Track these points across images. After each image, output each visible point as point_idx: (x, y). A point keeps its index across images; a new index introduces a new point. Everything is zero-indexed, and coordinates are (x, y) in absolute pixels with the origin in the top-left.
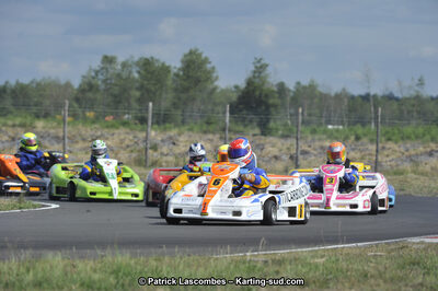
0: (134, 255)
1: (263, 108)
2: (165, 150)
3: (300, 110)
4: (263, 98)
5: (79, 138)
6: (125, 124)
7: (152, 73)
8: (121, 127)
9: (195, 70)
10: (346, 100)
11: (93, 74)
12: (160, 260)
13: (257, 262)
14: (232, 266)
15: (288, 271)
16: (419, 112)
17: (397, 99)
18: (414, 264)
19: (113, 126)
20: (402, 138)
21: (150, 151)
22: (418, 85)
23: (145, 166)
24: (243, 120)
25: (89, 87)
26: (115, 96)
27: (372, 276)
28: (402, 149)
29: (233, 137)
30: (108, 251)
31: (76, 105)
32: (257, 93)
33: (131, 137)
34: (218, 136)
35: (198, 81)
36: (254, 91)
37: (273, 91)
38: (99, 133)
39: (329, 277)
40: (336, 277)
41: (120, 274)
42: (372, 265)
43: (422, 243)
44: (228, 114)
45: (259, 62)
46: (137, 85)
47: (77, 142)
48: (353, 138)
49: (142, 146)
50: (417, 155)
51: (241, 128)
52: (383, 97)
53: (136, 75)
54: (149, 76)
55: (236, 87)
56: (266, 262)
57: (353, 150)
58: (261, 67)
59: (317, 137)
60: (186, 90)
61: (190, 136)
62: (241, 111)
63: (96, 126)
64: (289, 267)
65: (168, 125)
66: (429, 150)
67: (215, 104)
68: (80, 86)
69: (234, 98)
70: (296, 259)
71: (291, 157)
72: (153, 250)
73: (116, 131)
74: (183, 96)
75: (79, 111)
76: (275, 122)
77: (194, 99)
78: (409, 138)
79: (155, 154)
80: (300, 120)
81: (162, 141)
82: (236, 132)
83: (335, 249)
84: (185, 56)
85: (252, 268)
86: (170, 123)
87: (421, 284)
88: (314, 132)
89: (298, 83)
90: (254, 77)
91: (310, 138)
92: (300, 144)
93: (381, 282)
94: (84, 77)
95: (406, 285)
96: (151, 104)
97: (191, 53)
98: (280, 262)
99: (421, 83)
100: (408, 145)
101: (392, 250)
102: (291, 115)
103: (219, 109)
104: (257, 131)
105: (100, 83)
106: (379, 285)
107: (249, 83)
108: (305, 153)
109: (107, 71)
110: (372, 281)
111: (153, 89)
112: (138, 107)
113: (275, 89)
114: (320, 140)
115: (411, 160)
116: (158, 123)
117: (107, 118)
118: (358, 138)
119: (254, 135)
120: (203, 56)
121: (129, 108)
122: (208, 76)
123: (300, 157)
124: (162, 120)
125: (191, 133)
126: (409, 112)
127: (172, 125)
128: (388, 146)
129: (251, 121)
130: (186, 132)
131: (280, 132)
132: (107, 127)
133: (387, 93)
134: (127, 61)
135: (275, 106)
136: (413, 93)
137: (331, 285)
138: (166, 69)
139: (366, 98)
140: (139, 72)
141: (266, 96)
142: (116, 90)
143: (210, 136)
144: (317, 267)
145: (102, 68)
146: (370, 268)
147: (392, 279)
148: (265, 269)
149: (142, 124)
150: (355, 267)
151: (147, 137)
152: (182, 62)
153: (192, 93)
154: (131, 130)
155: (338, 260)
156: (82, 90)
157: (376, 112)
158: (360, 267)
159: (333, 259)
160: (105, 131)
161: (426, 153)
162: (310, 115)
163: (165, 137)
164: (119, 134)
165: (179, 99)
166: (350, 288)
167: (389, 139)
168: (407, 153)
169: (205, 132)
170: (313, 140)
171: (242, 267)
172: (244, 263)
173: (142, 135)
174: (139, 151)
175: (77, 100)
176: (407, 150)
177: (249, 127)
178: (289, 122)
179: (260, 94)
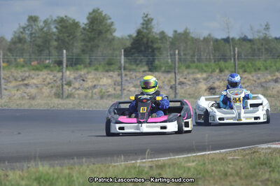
0: (52, 166)
1: (150, 50)
2: (77, 85)
3: (177, 52)
4: (150, 44)
5: (11, 79)
6: (47, 67)
7: (66, 27)
8: (44, 70)
9: (98, 25)
10: (212, 43)
11: (22, 30)
12: (72, 169)
13: (145, 167)
14: (126, 171)
15: (167, 173)
16: (266, 49)
17: (250, 40)
18: (262, 164)
19: (37, 69)
20: (255, 70)
21: (65, 87)
22: (265, 29)
23: (62, 98)
24: (136, 60)
25: (19, 40)
26: (39, 46)
27: (231, 175)
28: (255, 78)
29: (128, 73)
30: (33, 163)
31: (9, 54)
32: (145, 40)
33: (51, 77)
34: (116, 73)
35: (100, 33)
36: (142, 39)
37: (157, 38)
38: (27, 74)
39: (198, 176)
40: (203, 176)
41: (42, 180)
42: (230, 166)
43: (269, 148)
44: (123, 57)
45: (146, 17)
46: (55, 37)
47: (10, 82)
48: (218, 71)
49: (59, 83)
50: (266, 82)
51: (134, 67)
52: (239, 40)
53: (55, 30)
54: (64, 30)
55: (130, 36)
56: (151, 167)
57: (219, 79)
58: (148, 20)
59: (191, 71)
60: (91, 39)
61: (96, 74)
62: (133, 54)
63: (26, 69)
64: (168, 170)
65: (79, 66)
66: (275, 78)
67: (114, 50)
68: (12, 39)
69: (128, 44)
70: (174, 164)
71: (171, 88)
72: (66, 161)
73: (41, 73)
74: (89, 45)
75: (12, 58)
76: (159, 61)
77: (98, 46)
78: (259, 69)
79: (70, 89)
80: (177, 59)
81: (75, 78)
82: (130, 70)
83: (203, 155)
84: (90, 14)
85: (140, 172)
86: (80, 64)
87: (268, 180)
88: (188, 67)
89: (175, 31)
90: (143, 28)
91: (185, 73)
92: (178, 77)
93: (237, 178)
94: (15, 32)
95: (256, 181)
96: (65, 51)
97: (94, 11)
98: (162, 167)
99: (267, 28)
100: (259, 75)
101: (247, 154)
102: (171, 55)
103: (117, 52)
104: (146, 68)
105: (26, 36)
106: (235, 181)
107: (139, 32)
108: (181, 83)
109: (32, 28)
110: (231, 178)
111: (67, 39)
112: (57, 54)
113: (158, 36)
114: (193, 73)
115: (262, 86)
116: (71, 65)
117: (33, 63)
118: (221, 71)
119: (144, 71)
120: (104, 14)
121: (50, 54)
122: (109, 29)
123: (178, 87)
124: (74, 63)
125: (96, 72)
126: (259, 49)
127: (82, 66)
128: (244, 76)
129: (141, 61)
130: (93, 72)
131: (163, 69)
132: (33, 69)
133: (243, 36)
134: (48, 19)
135: (159, 49)
136: (262, 35)
137: (200, 182)
138: (76, 25)
139: (227, 40)
140: (57, 28)
141: (152, 42)
142: (39, 41)
143: (111, 74)
144: (189, 169)
145: (28, 26)
146: (230, 169)
147: (246, 177)
148: (151, 173)
149: (59, 66)
150: (218, 168)
151: (62, 76)
152: (88, 19)
153: (96, 41)
154: (52, 71)
155: (204, 164)
156: (13, 42)
157: (234, 51)
158: (222, 168)
159: (201, 163)
160: (32, 73)
161: (272, 80)
162: (185, 55)
163: (76, 75)
164: (43, 75)
165: (87, 46)
166: (214, 184)
167: (245, 71)
168: (258, 81)
169: (107, 71)
170: (188, 73)
171: (133, 171)
172: (135, 168)
173: (59, 75)
174: (57, 87)
175: (10, 50)
176: (259, 79)
177: (139, 66)
178: (170, 60)
179: (148, 41)
